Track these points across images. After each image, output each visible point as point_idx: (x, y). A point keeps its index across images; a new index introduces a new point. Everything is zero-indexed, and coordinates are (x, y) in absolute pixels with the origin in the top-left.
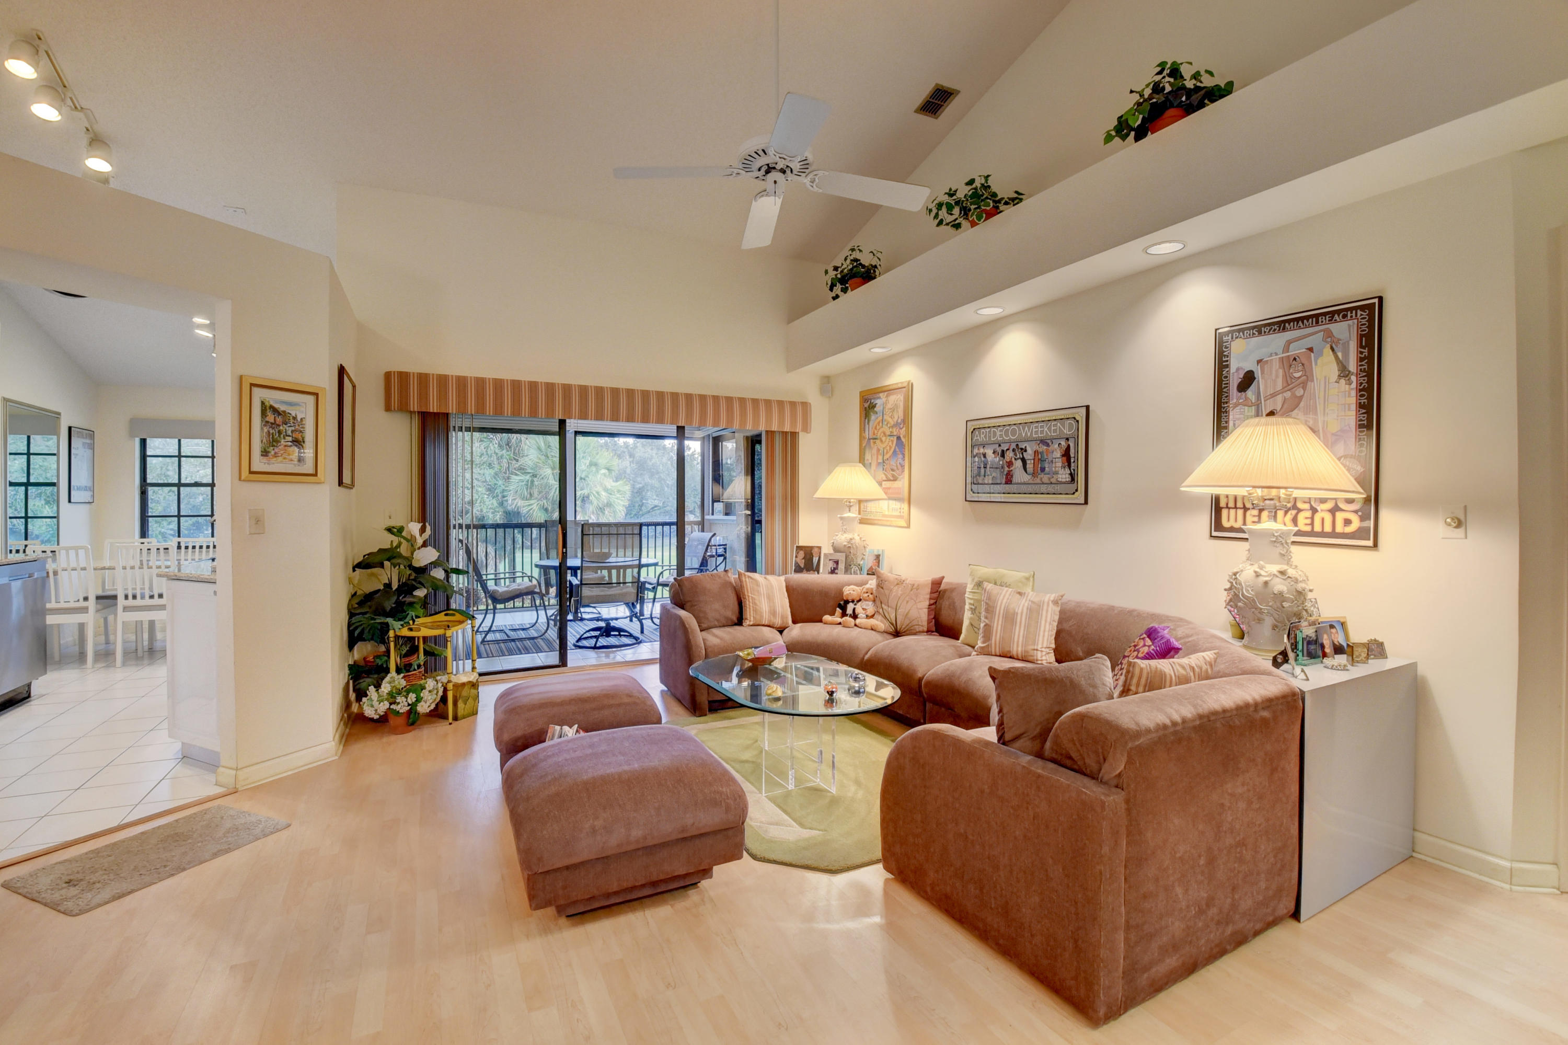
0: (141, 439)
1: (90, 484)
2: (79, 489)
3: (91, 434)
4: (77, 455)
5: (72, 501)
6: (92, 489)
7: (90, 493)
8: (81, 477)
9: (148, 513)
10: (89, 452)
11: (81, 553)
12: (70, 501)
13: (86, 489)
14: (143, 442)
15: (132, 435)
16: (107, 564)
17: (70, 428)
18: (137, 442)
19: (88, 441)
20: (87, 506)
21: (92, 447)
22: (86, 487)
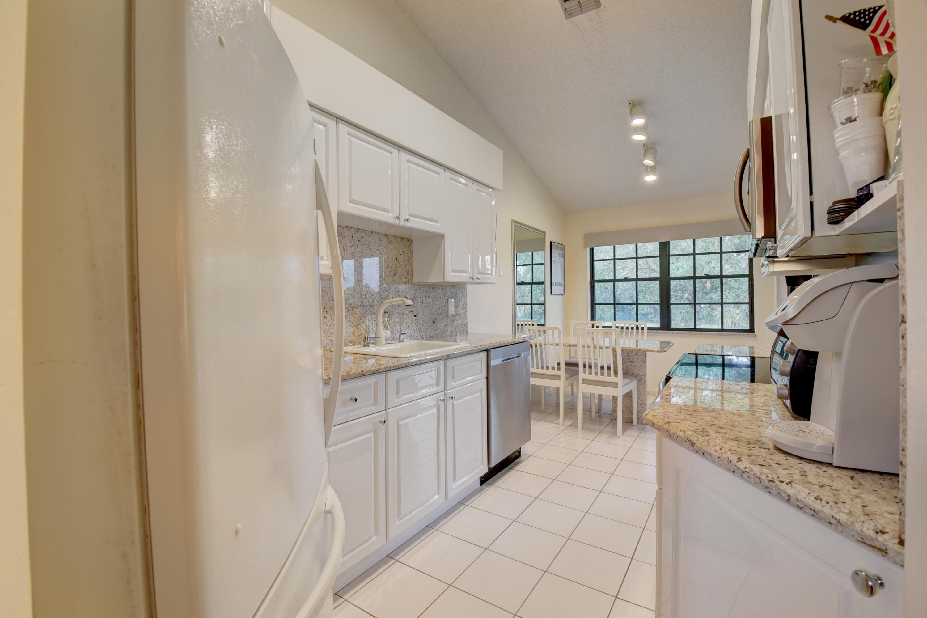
0: (591, 248)
1: (562, 282)
2: (556, 285)
3: (562, 247)
4: (555, 261)
5: (552, 293)
6: (563, 285)
7: (562, 288)
8: (557, 278)
9: (595, 302)
10: (562, 259)
11: (556, 332)
12: (551, 294)
13: (560, 285)
14: (592, 249)
15: (586, 246)
16: (572, 342)
17: (551, 243)
18: (589, 249)
19: (561, 252)
20: (561, 296)
21: (563, 256)
22: (560, 283)
